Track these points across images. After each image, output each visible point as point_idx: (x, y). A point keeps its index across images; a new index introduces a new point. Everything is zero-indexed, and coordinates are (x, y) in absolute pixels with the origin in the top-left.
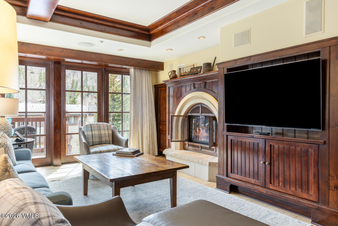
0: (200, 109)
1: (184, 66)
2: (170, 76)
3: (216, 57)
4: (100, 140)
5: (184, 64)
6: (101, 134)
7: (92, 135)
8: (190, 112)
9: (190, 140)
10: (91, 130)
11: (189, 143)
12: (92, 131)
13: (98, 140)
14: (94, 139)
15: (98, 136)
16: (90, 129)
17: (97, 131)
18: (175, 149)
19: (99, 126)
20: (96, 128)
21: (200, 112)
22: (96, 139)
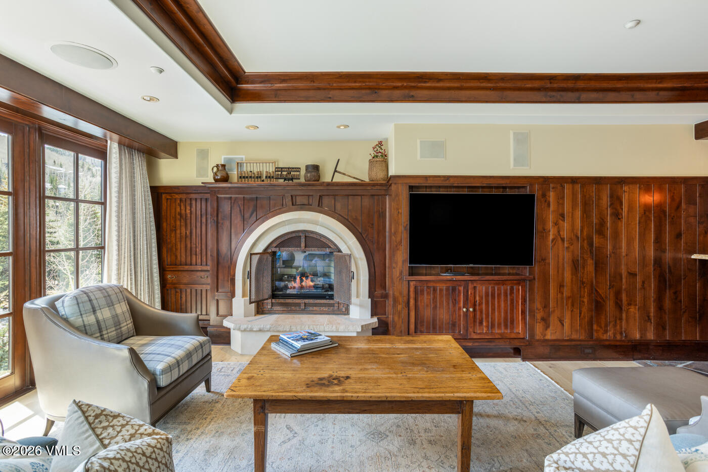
0: (303, 240)
1: (244, 160)
2: (215, 174)
3: (339, 160)
4: (119, 331)
5: (243, 157)
6: (117, 315)
7: (98, 322)
8: (275, 245)
9: (276, 293)
10: (92, 310)
11: (274, 301)
12: (94, 311)
13: (115, 332)
14: (104, 332)
15: (113, 323)
16: (89, 306)
17: (107, 308)
18: (245, 317)
19: (106, 295)
20: (103, 302)
21: (303, 245)
22: (109, 331)
